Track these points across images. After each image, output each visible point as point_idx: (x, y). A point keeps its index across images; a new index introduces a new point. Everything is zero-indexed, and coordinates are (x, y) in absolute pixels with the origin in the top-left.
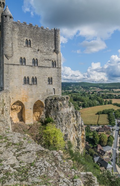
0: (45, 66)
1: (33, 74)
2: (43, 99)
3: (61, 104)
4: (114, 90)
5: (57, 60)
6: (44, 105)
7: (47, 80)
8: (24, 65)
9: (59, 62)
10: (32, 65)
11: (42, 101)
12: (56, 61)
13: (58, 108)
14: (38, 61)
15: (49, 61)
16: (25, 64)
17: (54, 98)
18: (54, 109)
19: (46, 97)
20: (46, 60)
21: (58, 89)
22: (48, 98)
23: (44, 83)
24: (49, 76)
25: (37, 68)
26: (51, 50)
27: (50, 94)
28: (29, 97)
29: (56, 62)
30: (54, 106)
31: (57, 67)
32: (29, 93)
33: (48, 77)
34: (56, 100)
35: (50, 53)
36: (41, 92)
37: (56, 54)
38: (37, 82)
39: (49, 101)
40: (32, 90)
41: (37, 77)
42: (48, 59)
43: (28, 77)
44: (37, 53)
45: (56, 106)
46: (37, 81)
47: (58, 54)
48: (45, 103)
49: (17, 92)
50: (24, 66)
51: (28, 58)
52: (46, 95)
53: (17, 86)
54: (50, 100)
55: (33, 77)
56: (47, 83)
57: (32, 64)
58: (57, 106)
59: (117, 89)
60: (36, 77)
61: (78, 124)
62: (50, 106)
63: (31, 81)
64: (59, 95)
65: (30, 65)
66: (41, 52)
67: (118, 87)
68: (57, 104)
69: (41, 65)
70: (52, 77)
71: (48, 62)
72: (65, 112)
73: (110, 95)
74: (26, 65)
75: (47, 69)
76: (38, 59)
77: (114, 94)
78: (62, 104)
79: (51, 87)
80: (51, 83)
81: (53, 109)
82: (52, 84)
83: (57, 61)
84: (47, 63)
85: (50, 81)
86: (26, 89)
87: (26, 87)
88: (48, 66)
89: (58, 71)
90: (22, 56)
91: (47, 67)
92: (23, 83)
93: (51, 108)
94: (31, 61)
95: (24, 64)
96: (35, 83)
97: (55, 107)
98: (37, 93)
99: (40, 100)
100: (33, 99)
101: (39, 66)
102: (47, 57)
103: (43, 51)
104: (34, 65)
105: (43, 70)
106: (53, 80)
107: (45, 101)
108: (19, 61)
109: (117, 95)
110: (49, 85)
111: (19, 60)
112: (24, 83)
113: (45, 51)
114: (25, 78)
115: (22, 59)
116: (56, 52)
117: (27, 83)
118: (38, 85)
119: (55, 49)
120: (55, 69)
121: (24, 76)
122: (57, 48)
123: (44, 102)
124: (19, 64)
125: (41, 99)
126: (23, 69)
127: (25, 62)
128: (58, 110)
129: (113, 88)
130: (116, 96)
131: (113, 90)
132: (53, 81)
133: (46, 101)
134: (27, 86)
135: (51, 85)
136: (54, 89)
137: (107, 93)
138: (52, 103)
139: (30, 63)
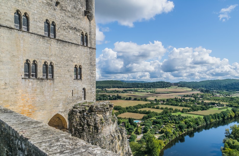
0: (70, 41)
1: (46, 55)
2: (65, 111)
3: (101, 120)
4: (107, 89)
5: (90, 32)
6: (68, 124)
7: (73, 70)
8: (26, 30)
9: (93, 37)
10: (43, 34)
11: (63, 115)
12: (88, 34)
13: (96, 128)
14: (57, 28)
15: (77, 31)
16: (28, 29)
17: (87, 108)
18: (89, 131)
19: (70, 107)
20: (71, 28)
21: (91, 89)
22: (74, 108)
23: (68, 76)
24: (77, 62)
25: (53, 42)
26: (80, 10)
27: (77, 99)
28: (35, 109)
29: (89, 36)
30: (89, 125)
31: (89, 46)
32: (37, 99)
33: (74, 64)
34: (92, 111)
35: (78, 15)
36: (61, 97)
37: (88, 20)
38: (55, 75)
39: (78, 114)
40: (42, 92)
41: (54, 62)
42: (75, 28)
43: (34, 61)
44: (55, 9)
45: (92, 124)
46: (55, 73)
47: (92, 21)
48: (70, 119)
49: (6, 99)
50: (25, 34)
51: (36, 17)
52: (71, 101)
53: (7, 82)
54: (80, 112)
55: (45, 63)
56: (74, 77)
57: (43, 31)
58: (96, 124)
59: (110, 88)
60: (51, 63)
61: (125, 152)
62: (80, 124)
63: (42, 71)
64: (92, 101)
65: (40, 34)
66: (62, 9)
67: (111, 85)
68: (95, 120)
69: (61, 38)
70: (82, 64)
71: (75, 33)
72: (108, 133)
73: (104, 96)
74: (30, 31)
75: (74, 47)
76: (56, 22)
77: (107, 94)
78: (103, 118)
79: (80, 85)
80: (79, 76)
81: (87, 130)
82: (81, 78)
83: (90, 34)
84: (74, 36)
85: (78, 72)
86: (29, 90)
87: (30, 84)
88: (75, 42)
89: (91, 54)
90: (19, 9)
91: (73, 43)
92: (23, 76)
93: (83, 130)
94: (42, 25)
95: (24, 28)
96: (49, 77)
97: (91, 127)
98: (54, 98)
99: (60, 113)
100: (46, 112)
101: (58, 40)
102: (72, 22)
103: (65, 9)
104: (47, 36)
105: (66, 48)
106: (83, 70)
107: (69, 115)
108: (13, 20)
109: (111, 96)
110: (76, 81)
111: (11, 15)
112: (26, 75)
113: (69, 9)
114: (27, 62)
115: (19, 15)
116: (87, 16)
117: (33, 75)
118: (55, 81)
119: (87, 9)
120: (86, 50)
121: (25, 59)
122: (91, 9)
123: (67, 116)
124: (13, 27)
125: (62, 112)
126: (24, 40)
127: (28, 26)
128: (97, 131)
129: (106, 88)
130: (109, 96)
131: (105, 90)
132: (82, 72)
133: (72, 114)
134: (32, 82)
135: (79, 81)
136: (84, 89)
137: (99, 94)
138: (84, 118)
139: (39, 30)
